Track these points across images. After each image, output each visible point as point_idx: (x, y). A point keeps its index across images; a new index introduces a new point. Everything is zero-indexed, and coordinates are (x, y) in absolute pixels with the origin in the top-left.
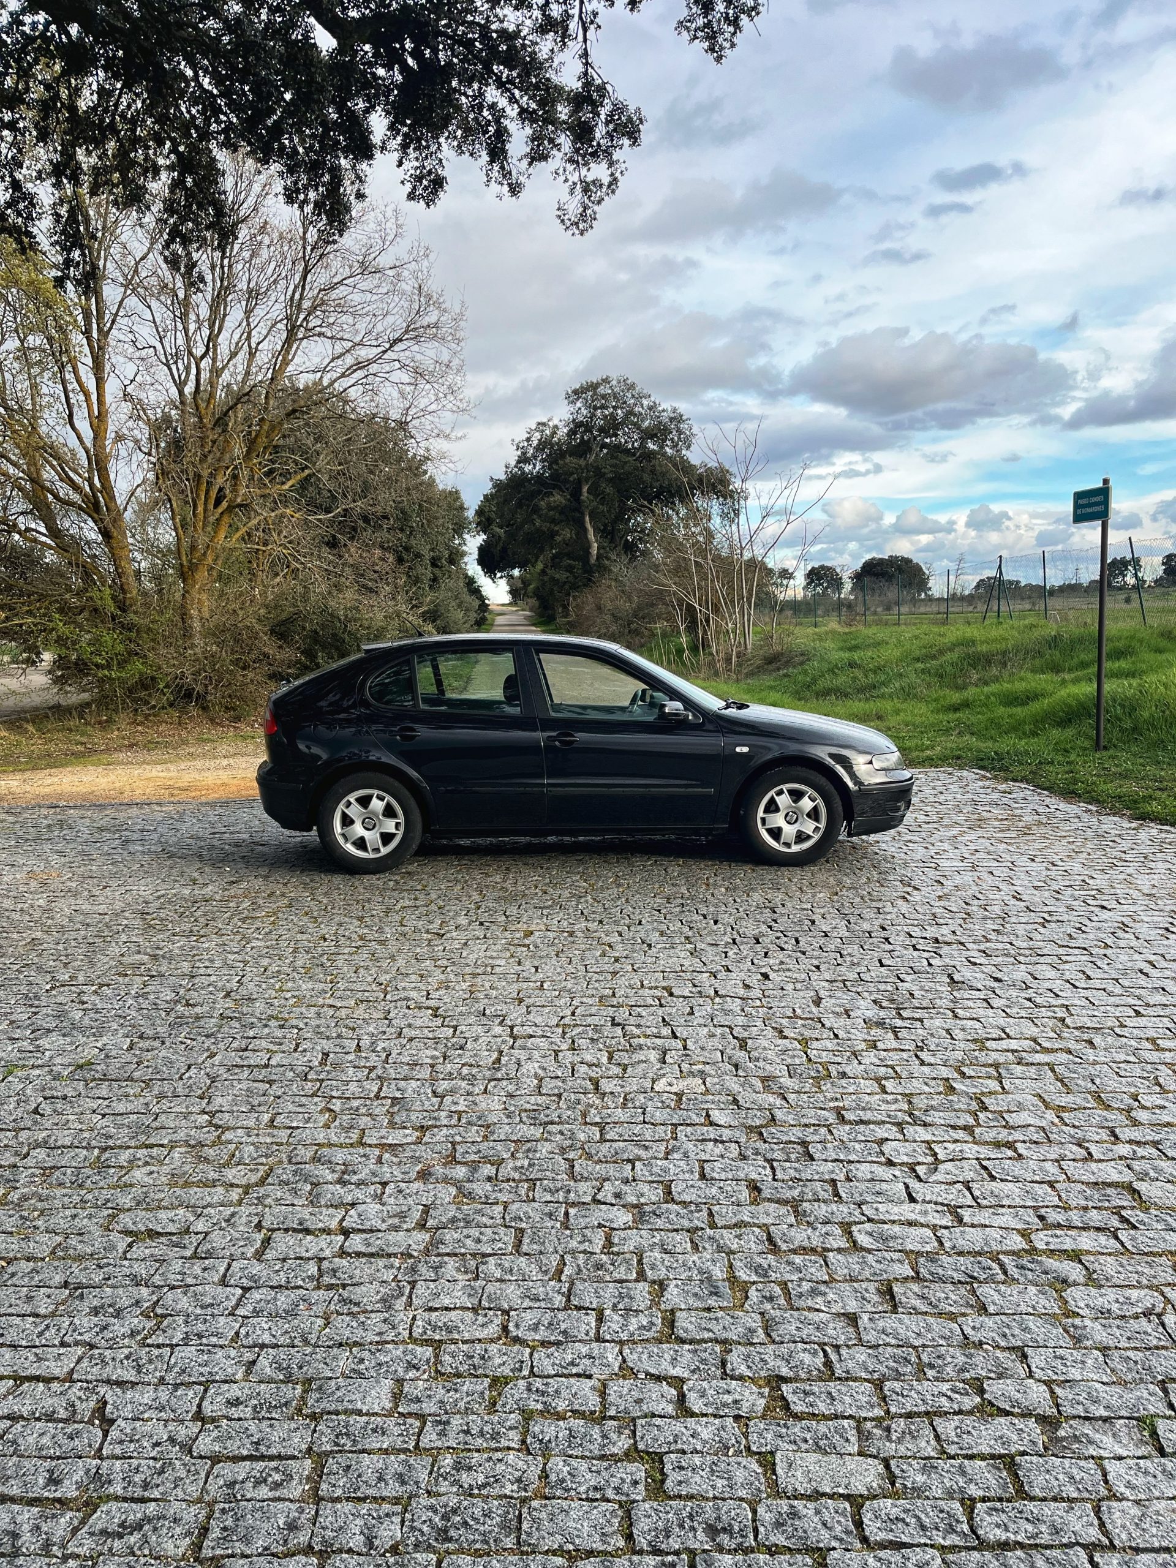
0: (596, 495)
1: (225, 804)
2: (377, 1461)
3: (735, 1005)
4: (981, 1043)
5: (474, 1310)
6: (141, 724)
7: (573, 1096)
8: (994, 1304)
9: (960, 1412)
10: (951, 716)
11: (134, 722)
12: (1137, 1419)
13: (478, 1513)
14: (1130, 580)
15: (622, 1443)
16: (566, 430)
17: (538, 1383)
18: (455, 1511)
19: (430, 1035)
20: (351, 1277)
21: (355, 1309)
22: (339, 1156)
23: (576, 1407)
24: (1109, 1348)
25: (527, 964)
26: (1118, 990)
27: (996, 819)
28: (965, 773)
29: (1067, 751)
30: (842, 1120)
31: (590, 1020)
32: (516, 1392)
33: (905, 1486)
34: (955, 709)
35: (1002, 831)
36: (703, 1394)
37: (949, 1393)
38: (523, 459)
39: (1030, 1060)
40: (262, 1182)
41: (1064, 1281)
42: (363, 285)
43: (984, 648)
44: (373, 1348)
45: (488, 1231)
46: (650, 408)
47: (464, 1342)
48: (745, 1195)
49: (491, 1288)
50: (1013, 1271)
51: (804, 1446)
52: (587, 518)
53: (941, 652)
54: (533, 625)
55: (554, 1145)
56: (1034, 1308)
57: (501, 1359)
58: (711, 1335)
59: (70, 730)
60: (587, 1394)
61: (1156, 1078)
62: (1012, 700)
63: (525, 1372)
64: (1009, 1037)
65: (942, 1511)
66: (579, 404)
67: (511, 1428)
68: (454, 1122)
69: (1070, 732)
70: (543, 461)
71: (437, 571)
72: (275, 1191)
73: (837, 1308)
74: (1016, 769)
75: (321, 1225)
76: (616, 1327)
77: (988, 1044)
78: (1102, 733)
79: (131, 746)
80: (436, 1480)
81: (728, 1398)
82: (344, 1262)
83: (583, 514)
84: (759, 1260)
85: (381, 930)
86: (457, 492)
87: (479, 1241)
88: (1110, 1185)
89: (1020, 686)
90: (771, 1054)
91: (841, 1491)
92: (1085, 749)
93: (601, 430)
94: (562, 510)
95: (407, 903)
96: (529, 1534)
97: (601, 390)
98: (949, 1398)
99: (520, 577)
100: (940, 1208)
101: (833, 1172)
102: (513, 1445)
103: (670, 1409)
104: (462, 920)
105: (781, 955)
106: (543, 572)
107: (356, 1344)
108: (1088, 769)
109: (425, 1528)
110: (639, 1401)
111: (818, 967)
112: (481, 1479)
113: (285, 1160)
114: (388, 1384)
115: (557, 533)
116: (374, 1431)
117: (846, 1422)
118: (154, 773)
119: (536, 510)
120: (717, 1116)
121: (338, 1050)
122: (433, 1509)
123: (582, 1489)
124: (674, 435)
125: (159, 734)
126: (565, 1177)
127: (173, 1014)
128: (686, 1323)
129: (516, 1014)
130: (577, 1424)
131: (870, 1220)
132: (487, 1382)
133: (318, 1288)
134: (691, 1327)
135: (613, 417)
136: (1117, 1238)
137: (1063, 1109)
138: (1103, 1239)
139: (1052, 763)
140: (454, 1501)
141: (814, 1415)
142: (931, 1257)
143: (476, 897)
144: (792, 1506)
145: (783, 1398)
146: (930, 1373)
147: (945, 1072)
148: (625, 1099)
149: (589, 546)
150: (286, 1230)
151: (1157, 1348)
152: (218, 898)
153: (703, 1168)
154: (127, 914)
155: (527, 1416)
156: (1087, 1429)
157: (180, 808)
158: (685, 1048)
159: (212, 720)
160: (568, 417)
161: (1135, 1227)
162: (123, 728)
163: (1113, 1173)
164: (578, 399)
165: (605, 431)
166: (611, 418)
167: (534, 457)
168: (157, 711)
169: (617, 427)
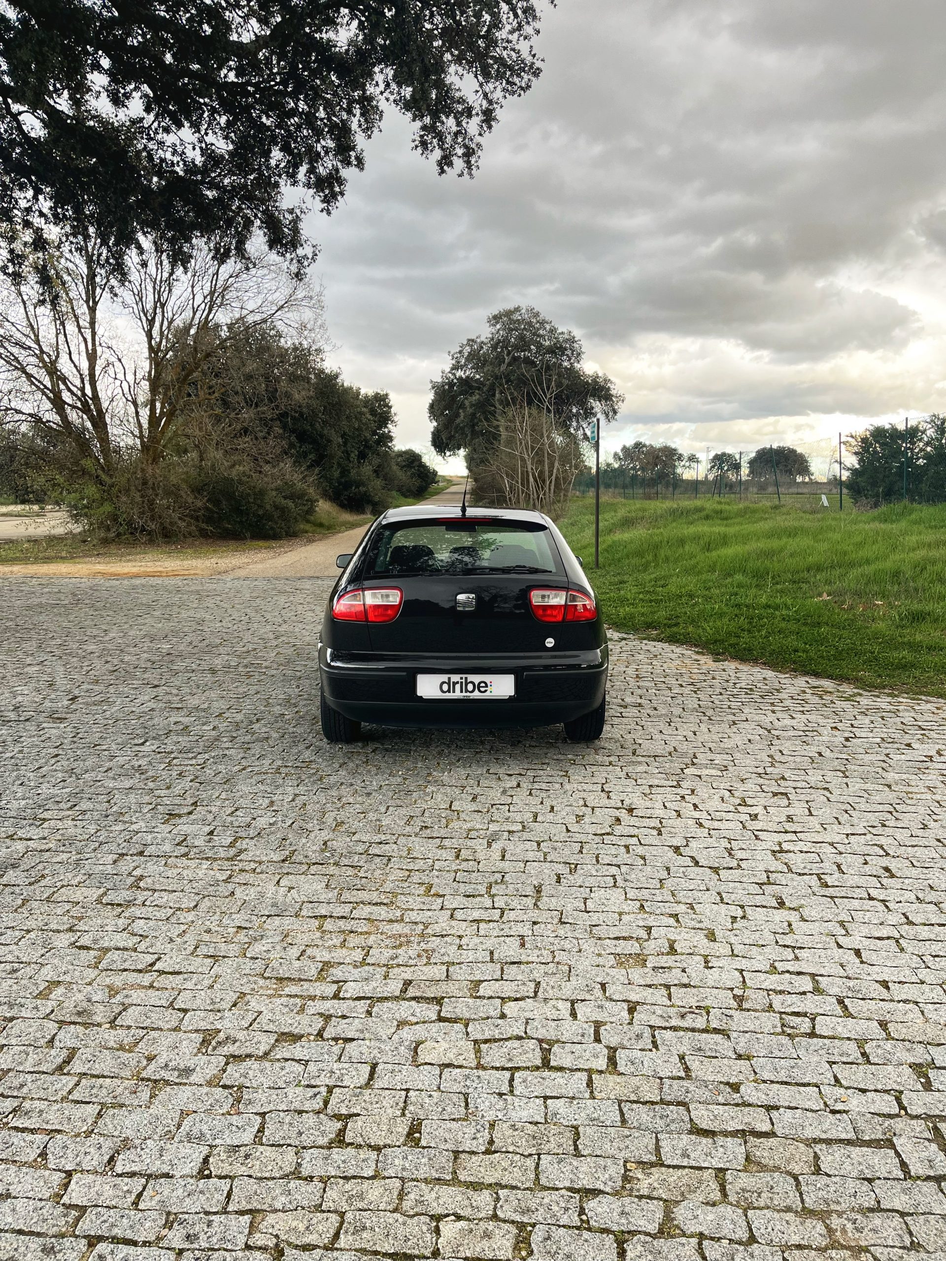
16: (489, 345)
38: (455, 368)
46: (551, 331)
66: (498, 326)
70: (472, 367)
71: (367, 450)
97: (516, 316)
124: (569, 352)
160: (490, 335)
164: (497, 323)
165: (516, 348)
166: (522, 338)
167: (465, 365)
168: (118, 535)
169: (527, 344)
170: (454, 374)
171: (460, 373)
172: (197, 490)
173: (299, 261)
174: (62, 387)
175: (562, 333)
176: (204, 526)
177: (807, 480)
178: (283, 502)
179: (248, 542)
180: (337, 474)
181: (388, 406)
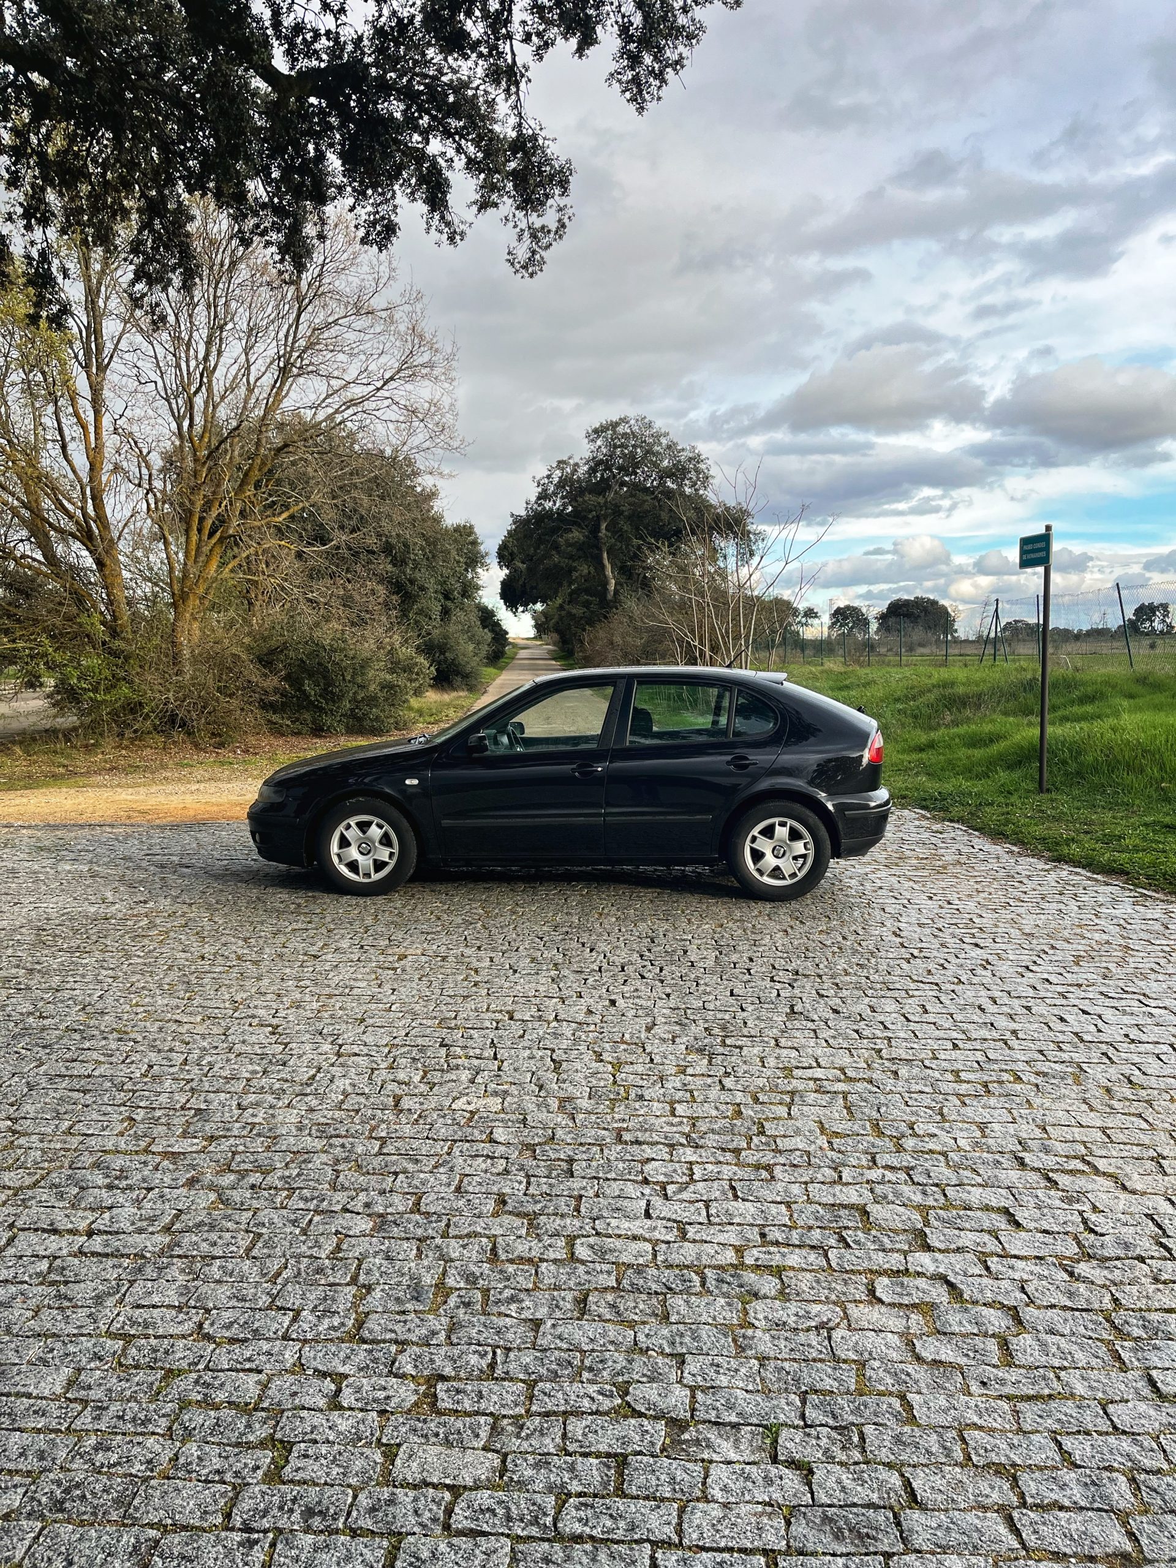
0: (614, 533)
1: (174, 827)
2: (26, 1439)
3: (567, 1030)
4: (788, 1071)
5: (179, 1309)
6: (126, 748)
7: (370, 1112)
8: (678, 1313)
9: (597, 1412)
10: (915, 756)
11: (119, 747)
12: (765, 1427)
13: (99, 1487)
14: (1157, 625)
15: (261, 1432)
16: (586, 468)
17: (207, 1377)
18: (78, 1486)
19: (259, 1051)
20: (76, 1275)
21: (66, 1304)
22: (118, 1162)
23: (233, 1399)
24: (768, 1359)
25: (387, 988)
26: (948, 1024)
27: (917, 858)
28: (906, 812)
29: (1009, 793)
30: (619, 1139)
31: (420, 1041)
32: (184, 1385)
33: (511, 1479)
34: (921, 749)
35: (917, 869)
36: (358, 1390)
37: (594, 1395)
38: (543, 496)
39: (829, 1088)
40: (35, 1185)
41: (756, 1295)
42: (358, 325)
43: (960, 690)
44: (67, 1339)
45: (228, 1235)
46: (669, 447)
47: (156, 1337)
48: (490, 1206)
49: (204, 1289)
50: (711, 1284)
51: (433, 1439)
52: (605, 555)
53: (922, 693)
54: (554, 659)
55: (330, 1156)
56: (714, 1319)
57: (181, 1355)
58: (393, 1336)
59: (55, 752)
60: (250, 1385)
61: (941, 1108)
62: (975, 742)
63: (201, 1367)
64: (819, 1066)
65: (534, 1504)
66: (599, 443)
67: (164, 1416)
68: (245, 1133)
69: (1016, 775)
70: (563, 498)
71: (449, 604)
72: (43, 1194)
73: (527, 1314)
74: (956, 811)
75: (70, 1226)
76: (306, 1327)
77: (796, 1072)
78: (1046, 775)
79: (111, 769)
80: (73, 1457)
81: (381, 1395)
82: (76, 1261)
83: (600, 550)
84: (473, 1268)
85: (261, 952)
86: (471, 527)
87: (214, 1244)
88: (845, 1207)
89: (987, 728)
90: (579, 1077)
91: (448, 1481)
92: (1029, 791)
93: (621, 468)
94: (580, 547)
95: (300, 926)
96: (136, 1509)
97: (620, 429)
98: (593, 1399)
99: (542, 612)
100: (670, 1224)
101: (584, 1188)
102: (159, 1430)
103: (322, 1403)
104: (345, 944)
105: (638, 983)
106: (561, 607)
107: (54, 1335)
108: (1023, 812)
109: (44, 1500)
110: (294, 1394)
111: (668, 995)
112: (114, 1458)
113: (66, 1165)
114: (66, 1372)
115: (575, 569)
116: (35, 1412)
117: (482, 1419)
118: (123, 796)
119: (556, 547)
120: (500, 1134)
121: (164, 1062)
122: (59, 1483)
123: (204, 1472)
124: (693, 475)
125: (142, 758)
126: (327, 1186)
127: (21, 1026)
128: (374, 1326)
129: (350, 1033)
130: (227, 1414)
131: (598, 1234)
132: (160, 1374)
133: (41, 1284)
134: (377, 1328)
135: (633, 455)
136: (826, 1256)
137: (837, 1134)
138: (812, 1257)
139: (991, 804)
140: (80, 1477)
141: (457, 1411)
142: (640, 1270)
143: (369, 921)
144: (393, 1494)
145: (435, 1395)
146: (586, 1375)
147: (739, 1097)
148: (420, 1116)
149: (605, 583)
150: (36, 1230)
151: (814, 1360)
152: (120, 915)
153: (461, 1181)
154: (23, 930)
155: (184, 1404)
156: (712, 1435)
157: (129, 830)
158: (499, 1069)
159: (196, 745)
160: (588, 455)
161: (848, 1246)
162: (108, 752)
163: (852, 1195)
164: (598, 438)
165: (624, 470)
166: (630, 456)
167: (555, 494)
168: (139, 736)
169: (636, 465)
170: (541, 506)
171: (548, 505)
175: (683, 450)
176: (276, 717)
179: (343, 741)
181: (475, 543)
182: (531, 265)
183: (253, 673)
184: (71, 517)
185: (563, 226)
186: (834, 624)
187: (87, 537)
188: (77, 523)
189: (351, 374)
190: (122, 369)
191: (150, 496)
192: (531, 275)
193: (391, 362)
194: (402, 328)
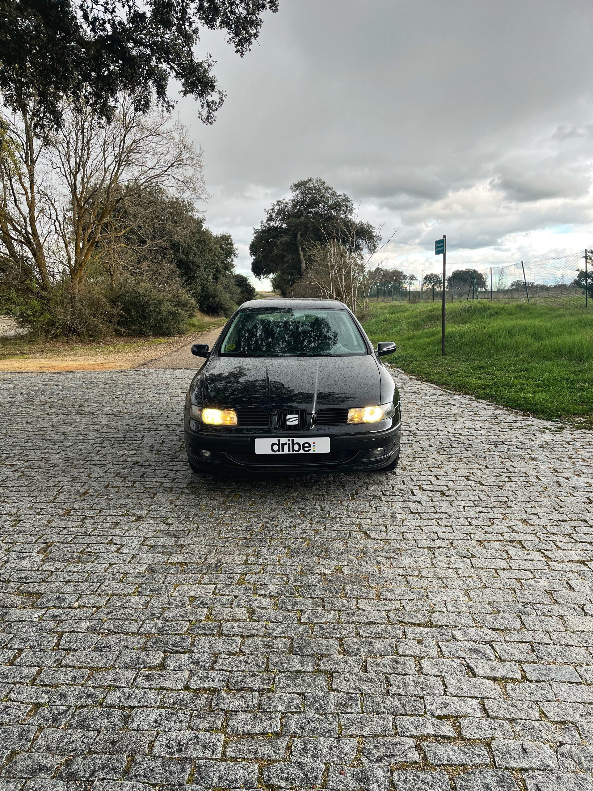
0: (304, 237)
6: (49, 342)
11: (46, 341)
16: (291, 205)
29: (429, 356)
38: (270, 219)
42: (154, 140)
46: (333, 194)
52: (300, 249)
59: (16, 344)
66: (298, 192)
70: (280, 220)
71: (218, 274)
74: (401, 363)
78: (445, 348)
79: (40, 351)
83: (298, 246)
86: (230, 236)
92: (437, 355)
93: (308, 205)
94: (288, 245)
97: (309, 185)
115: (285, 256)
119: (276, 245)
124: (345, 208)
125: (55, 347)
139: (418, 361)
149: (300, 263)
159: (82, 341)
160: (292, 198)
162: (40, 344)
164: (297, 189)
165: (310, 206)
166: (313, 199)
167: (276, 218)
168: (56, 336)
169: (317, 203)
170: (268, 224)
171: (272, 223)
172: (114, 302)
173: (208, 106)
174: (9, 227)
175: (340, 196)
176: (119, 328)
177: (484, 290)
178: (175, 309)
179: (151, 339)
180: (199, 289)
181: (231, 244)
182: (209, 119)
183: (107, 307)
184: (20, 233)
185: (222, 100)
186: (425, 283)
187: (28, 243)
188: (23, 236)
189: (150, 164)
190: (45, 161)
191: (57, 223)
192: (211, 123)
193: (170, 158)
194: (177, 141)
